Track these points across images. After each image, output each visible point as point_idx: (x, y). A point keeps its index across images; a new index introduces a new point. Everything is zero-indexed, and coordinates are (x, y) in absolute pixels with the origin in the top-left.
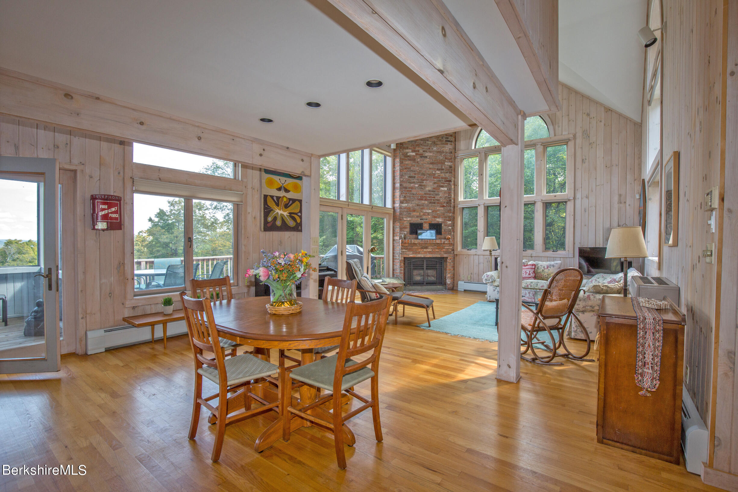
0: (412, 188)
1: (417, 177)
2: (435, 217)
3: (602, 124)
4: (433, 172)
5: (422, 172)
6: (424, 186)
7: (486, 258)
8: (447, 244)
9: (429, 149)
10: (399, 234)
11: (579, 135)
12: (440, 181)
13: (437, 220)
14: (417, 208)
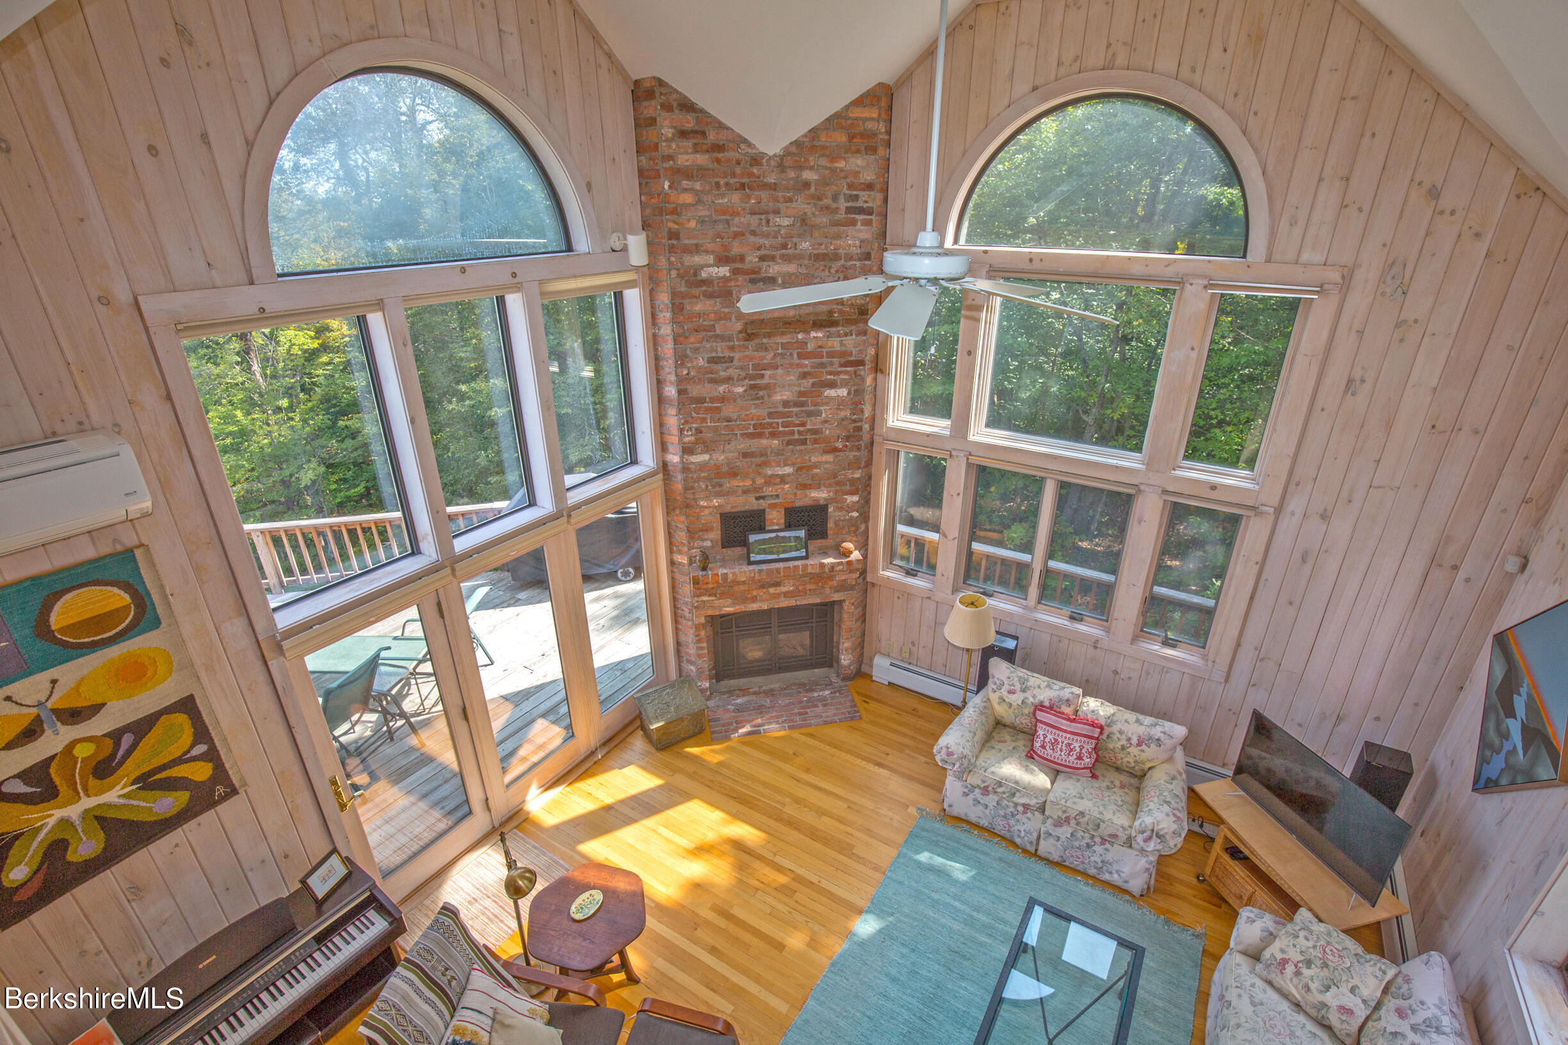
0: (722, 399)
1: (740, 360)
2: (805, 487)
3: (1482, 247)
4: (800, 336)
5: (757, 340)
6: (767, 387)
10: (686, 549)
12: (822, 365)
13: (813, 495)
14: (741, 463)
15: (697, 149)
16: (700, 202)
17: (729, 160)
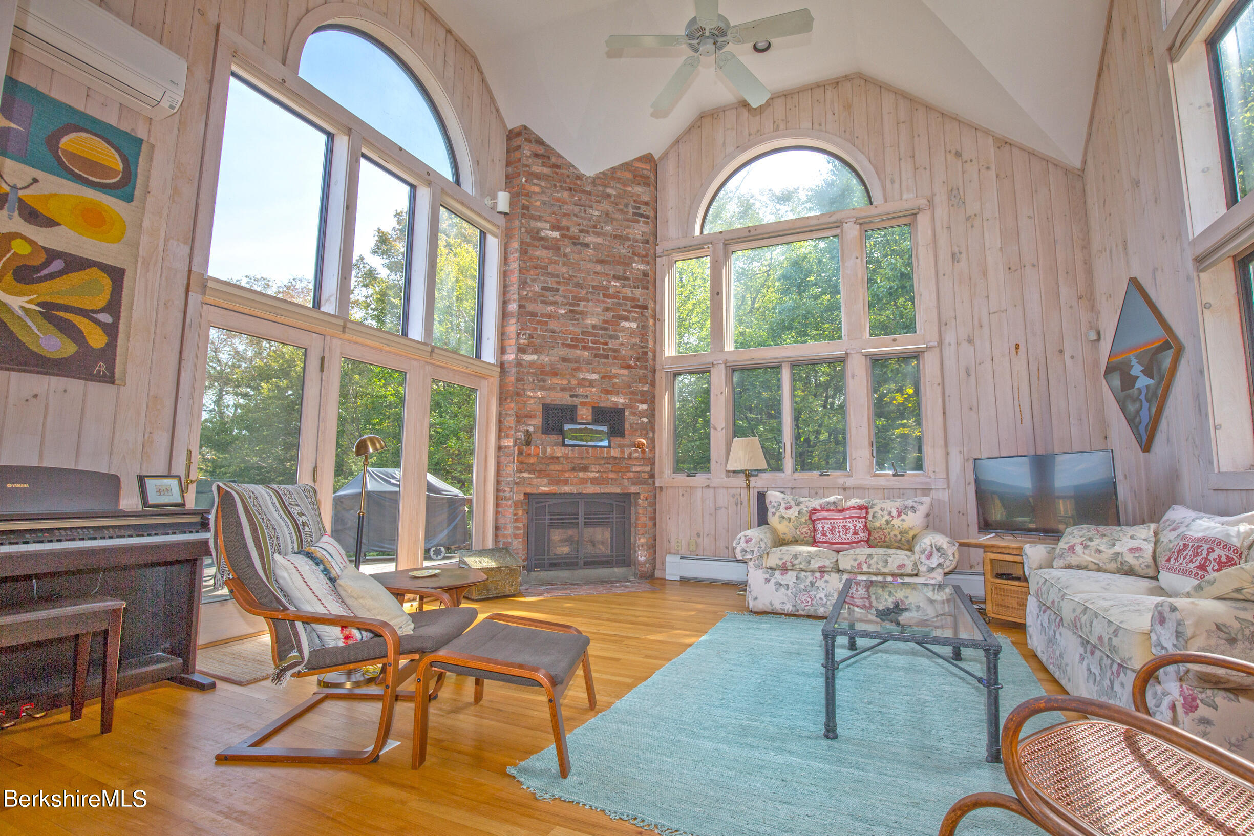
0: (550, 316)
1: (563, 291)
2: (608, 392)
3: (992, 173)
4: (604, 283)
5: (575, 280)
6: (581, 313)
7: (733, 496)
8: (636, 458)
9: (595, 227)
10: (513, 432)
11: (941, 198)
12: (619, 304)
13: (613, 399)
14: (560, 366)
15: (544, 165)
16: (543, 192)
17: (563, 174)
